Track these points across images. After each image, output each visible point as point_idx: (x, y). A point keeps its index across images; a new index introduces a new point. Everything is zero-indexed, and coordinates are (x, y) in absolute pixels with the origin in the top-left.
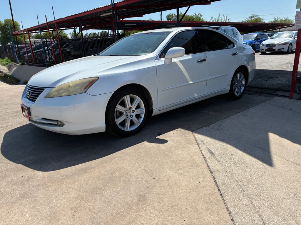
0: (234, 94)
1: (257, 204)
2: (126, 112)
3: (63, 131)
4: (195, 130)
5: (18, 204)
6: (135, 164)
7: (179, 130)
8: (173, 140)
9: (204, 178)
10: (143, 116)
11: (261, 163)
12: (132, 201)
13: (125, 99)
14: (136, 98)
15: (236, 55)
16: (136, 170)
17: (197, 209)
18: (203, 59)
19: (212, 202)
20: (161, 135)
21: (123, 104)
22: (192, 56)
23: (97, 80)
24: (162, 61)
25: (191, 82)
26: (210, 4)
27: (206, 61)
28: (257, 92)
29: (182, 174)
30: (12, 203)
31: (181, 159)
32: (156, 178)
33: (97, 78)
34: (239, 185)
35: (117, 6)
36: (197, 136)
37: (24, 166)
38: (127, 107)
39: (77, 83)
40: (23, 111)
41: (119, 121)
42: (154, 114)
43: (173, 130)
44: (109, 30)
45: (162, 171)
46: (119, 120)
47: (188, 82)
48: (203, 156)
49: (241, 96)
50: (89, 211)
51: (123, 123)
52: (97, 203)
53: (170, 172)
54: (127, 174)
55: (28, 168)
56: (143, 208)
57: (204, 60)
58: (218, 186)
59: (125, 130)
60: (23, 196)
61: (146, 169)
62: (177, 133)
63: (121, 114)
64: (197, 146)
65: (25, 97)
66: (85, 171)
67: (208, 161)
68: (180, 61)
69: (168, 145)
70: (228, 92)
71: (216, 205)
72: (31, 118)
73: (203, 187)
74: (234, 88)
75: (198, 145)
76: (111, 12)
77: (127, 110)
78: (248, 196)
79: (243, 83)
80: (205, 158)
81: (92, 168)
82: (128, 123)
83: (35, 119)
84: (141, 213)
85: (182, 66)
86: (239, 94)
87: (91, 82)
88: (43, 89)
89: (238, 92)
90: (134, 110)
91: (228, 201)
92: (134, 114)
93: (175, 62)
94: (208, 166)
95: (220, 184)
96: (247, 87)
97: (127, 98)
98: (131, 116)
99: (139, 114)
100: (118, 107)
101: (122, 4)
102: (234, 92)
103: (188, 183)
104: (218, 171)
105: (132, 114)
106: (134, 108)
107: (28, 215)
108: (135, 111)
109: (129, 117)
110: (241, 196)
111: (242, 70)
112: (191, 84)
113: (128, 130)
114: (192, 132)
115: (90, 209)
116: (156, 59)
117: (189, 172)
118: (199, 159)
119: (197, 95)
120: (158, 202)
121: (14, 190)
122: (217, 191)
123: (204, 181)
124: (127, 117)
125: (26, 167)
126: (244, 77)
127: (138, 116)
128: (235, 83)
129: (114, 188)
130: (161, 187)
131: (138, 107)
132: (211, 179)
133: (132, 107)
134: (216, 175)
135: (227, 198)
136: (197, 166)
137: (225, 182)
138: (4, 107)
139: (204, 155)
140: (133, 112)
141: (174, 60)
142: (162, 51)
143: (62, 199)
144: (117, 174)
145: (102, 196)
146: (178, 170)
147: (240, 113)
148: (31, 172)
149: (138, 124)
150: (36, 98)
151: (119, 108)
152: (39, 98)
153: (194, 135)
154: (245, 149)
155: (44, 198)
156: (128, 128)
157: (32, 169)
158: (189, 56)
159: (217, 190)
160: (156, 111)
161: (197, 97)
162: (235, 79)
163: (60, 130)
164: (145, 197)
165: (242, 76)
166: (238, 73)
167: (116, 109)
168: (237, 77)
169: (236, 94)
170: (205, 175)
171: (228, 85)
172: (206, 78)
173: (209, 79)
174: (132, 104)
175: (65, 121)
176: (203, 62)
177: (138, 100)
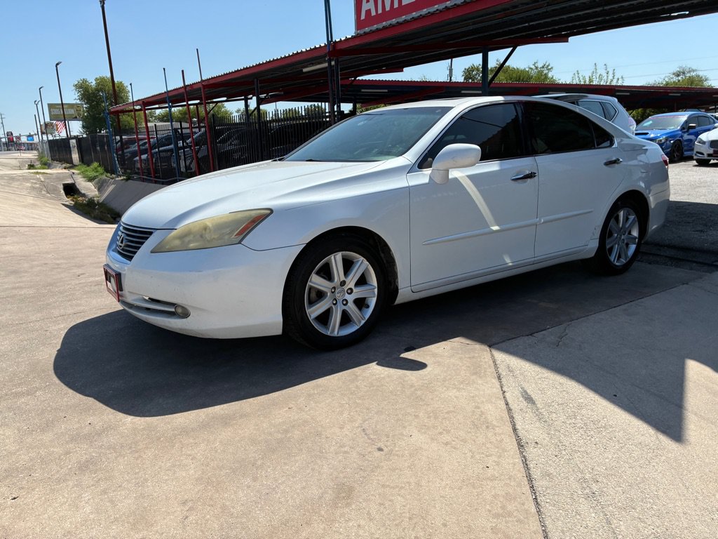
0: (610, 260)
1: (623, 528)
2: (333, 292)
3: (187, 328)
4: (498, 343)
5: (71, 483)
6: (341, 413)
7: (458, 342)
8: (439, 364)
9: (500, 457)
10: (373, 302)
11: (652, 431)
12: (320, 498)
13: (331, 261)
14: (358, 261)
15: (616, 165)
16: (341, 428)
17: (469, 527)
18: (527, 172)
19: (510, 514)
20: (414, 351)
21: (326, 273)
22: (501, 165)
23: (268, 215)
24: (424, 177)
25: (495, 228)
26: (567, 41)
27: (536, 178)
28: (671, 258)
29: (447, 444)
30: (59, 481)
31: (452, 409)
32: (385, 449)
33: (269, 212)
34: (585, 481)
35: (339, 47)
36: (500, 356)
37: (98, 402)
38: (336, 280)
39: (223, 220)
40: (107, 279)
41: (314, 312)
42: (399, 300)
43: (445, 339)
44: (323, 104)
45: (402, 434)
46: (316, 310)
47: (489, 227)
48: (507, 404)
49: (626, 267)
50: (220, 510)
51: (325, 318)
52: (241, 494)
53: (419, 438)
54: (319, 434)
55: (104, 407)
56: (342, 515)
57: (531, 176)
58: (530, 480)
59: (329, 333)
60: (83, 467)
61: (365, 426)
62: (452, 348)
63: (320, 295)
64: (495, 381)
65: (113, 251)
66: (226, 421)
67: (518, 418)
68: (469, 177)
69: (425, 376)
70: (593, 254)
71: (517, 521)
72: (122, 296)
73: (493, 478)
74: (608, 247)
75: (499, 378)
76: (325, 62)
77: (334, 288)
78: (603, 508)
79: (635, 233)
80: (509, 410)
81: (241, 416)
82: (336, 318)
83: (130, 299)
84: (337, 525)
85: (475, 189)
86: (623, 261)
87: (254, 221)
88: (151, 233)
89: (619, 257)
90: (351, 289)
91: (550, 516)
92: (351, 298)
93: (456, 180)
94: (515, 430)
95: (536, 474)
97: (336, 260)
98: (345, 302)
99: (365, 298)
100: (313, 280)
101: (352, 44)
102: (610, 254)
103: (459, 465)
104: (536, 443)
105: (347, 297)
106: (351, 283)
107: (88, 509)
108: (355, 290)
109: (340, 304)
110: (584, 506)
111: (633, 201)
112: (497, 231)
113: (335, 334)
114: (490, 346)
115: (224, 508)
116: (410, 170)
117: (464, 441)
118: (495, 411)
119: (511, 258)
120: (381, 504)
121: (68, 453)
122: (527, 489)
123: (498, 464)
124: (334, 304)
125: (101, 405)
126: (636, 219)
127: (361, 303)
128: (611, 234)
129: (285, 464)
130: (394, 470)
131: (362, 281)
132: (518, 460)
133: (348, 281)
134: (531, 452)
135: (548, 509)
136: (487, 427)
137: (552, 470)
138: (75, 271)
139: (510, 402)
140: (349, 291)
141: (454, 174)
142: (426, 152)
143: (166, 480)
144: (297, 434)
145: (255, 479)
146: (441, 433)
147: (618, 308)
148: (110, 416)
149: (360, 322)
150: (135, 253)
151: (316, 281)
152: (140, 252)
153: (492, 356)
154: (616, 396)
155: (128, 473)
156: (335, 329)
157: (114, 409)
158: (493, 166)
159: (528, 487)
160: (405, 293)
161: (510, 264)
162: (612, 222)
163: (179, 327)
164: (351, 489)
165: (632, 217)
166: (621, 208)
167: (309, 283)
168: (617, 220)
169: (614, 259)
170: (504, 450)
171: (593, 237)
172: (535, 220)
173: (542, 221)
174: (346, 273)
175: (191, 306)
176: (529, 180)
177: (362, 265)
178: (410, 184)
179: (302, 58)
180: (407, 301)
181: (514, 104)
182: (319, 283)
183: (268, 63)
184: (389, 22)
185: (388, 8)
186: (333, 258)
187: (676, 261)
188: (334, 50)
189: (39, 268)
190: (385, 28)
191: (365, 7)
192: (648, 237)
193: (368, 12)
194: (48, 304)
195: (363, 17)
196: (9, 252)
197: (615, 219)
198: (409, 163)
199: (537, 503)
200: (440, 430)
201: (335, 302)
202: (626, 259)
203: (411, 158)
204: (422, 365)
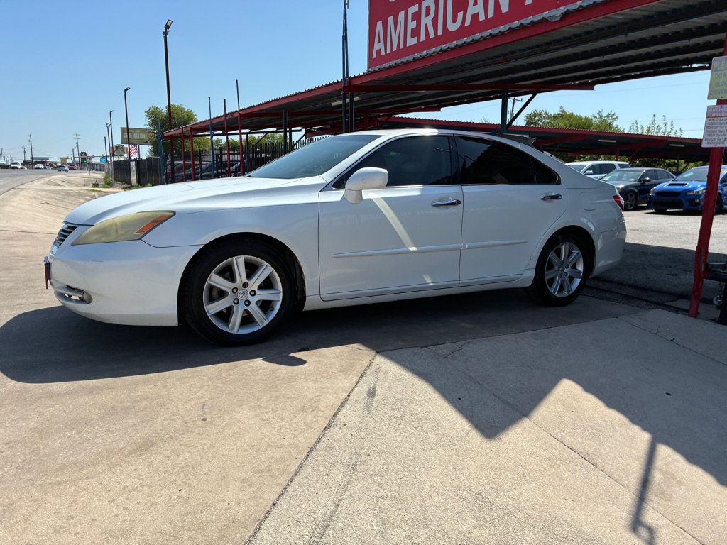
0: (549, 291)
2: (234, 293)
3: (90, 312)
4: (388, 351)
7: (352, 347)
8: (318, 362)
9: (302, 432)
10: (277, 306)
12: (121, 449)
13: (233, 264)
14: (262, 266)
15: (555, 201)
16: (186, 402)
17: (226, 476)
18: (451, 200)
19: (270, 471)
20: (306, 352)
21: (228, 273)
22: (422, 191)
23: (170, 217)
24: (336, 196)
25: (413, 248)
26: (593, 89)
27: (460, 205)
29: (265, 420)
31: (295, 396)
32: (209, 420)
33: (172, 214)
34: (359, 454)
35: (355, 83)
38: (238, 281)
39: (129, 218)
41: (212, 309)
42: (308, 307)
43: (341, 345)
45: (233, 410)
46: (215, 307)
47: (406, 247)
48: (349, 396)
49: (569, 300)
50: (32, 450)
51: (225, 316)
53: (245, 414)
56: (128, 462)
57: (455, 203)
58: (312, 449)
59: (227, 330)
61: (209, 402)
62: (342, 352)
63: (222, 294)
64: (355, 379)
66: (91, 391)
67: (348, 405)
68: (385, 199)
69: (297, 370)
70: (529, 284)
71: (270, 476)
72: (51, 284)
74: (547, 278)
75: (362, 376)
77: (236, 288)
78: (353, 473)
79: (580, 268)
80: (346, 400)
81: (109, 389)
82: (237, 317)
86: (566, 293)
87: (157, 220)
88: (74, 228)
89: (561, 289)
90: (254, 291)
91: (303, 475)
92: (253, 300)
93: (370, 200)
94: (335, 415)
95: (321, 446)
97: (239, 263)
98: (247, 303)
99: (271, 301)
100: (212, 278)
101: (364, 80)
102: (551, 286)
104: (345, 425)
105: (250, 298)
106: (255, 283)
108: (258, 292)
109: (241, 303)
111: (575, 236)
112: (414, 252)
113: (235, 331)
114: (377, 353)
116: (325, 188)
117: (283, 419)
118: (332, 399)
119: (432, 278)
120: (167, 457)
122: (302, 456)
124: (236, 304)
126: (580, 254)
127: (266, 306)
128: (551, 266)
129: (114, 424)
130: (202, 434)
131: (267, 284)
132: (315, 437)
133: (251, 283)
134: (335, 430)
135: (306, 470)
136: (313, 411)
137: (337, 445)
139: (353, 394)
140: (253, 293)
141: (367, 195)
142: (344, 173)
144: (144, 403)
146: (267, 412)
149: (263, 323)
151: (215, 280)
152: (63, 244)
153: (373, 359)
154: (460, 399)
156: (234, 327)
158: (413, 191)
159: (304, 455)
160: (313, 300)
161: (432, 284)
162: (552, 256)
163: (84, 311)
164: (152, 445)
165: (576, 252)
166: (563, 242)
167: (208, 281)
168: (558, 253)
169: (554, 291)
170: (311, 428)
171: (528, 267)
172: (459, 245)
173: (467, 246)
174: (249, 276)
175: (93, 293)
176: (452, 206)
177: (267, 270)
178: (321, 201)
179: (324, 91)
180: (317, 308)
181: (448, 137)
182: (218, 282)
183: (296, 95)
184: (395, 62)
185: (395, 49)
186: (234, 260)
187: (628, 298)
188: (349, 86)
189: (31, 267)
190: (391, 67)
191: (377, 46)
192: (596, 272)
193: (379, 51)
194: (16, 295)
195: (374, 56)
196: (15, 253)
197: (555, 251)
198: (324, 182)
199: (301, 466)
200: (270, 409)
201: (237, 302)
202: (569, 292)
203: (327, 177)
204: (302, 362)
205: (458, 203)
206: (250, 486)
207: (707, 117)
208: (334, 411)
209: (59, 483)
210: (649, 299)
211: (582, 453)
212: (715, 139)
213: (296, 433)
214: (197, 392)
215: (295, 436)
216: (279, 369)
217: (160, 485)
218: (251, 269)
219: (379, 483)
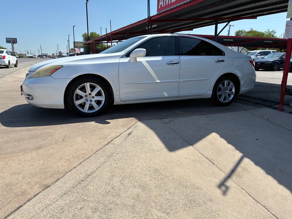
2: (86, 97)
3: (34, 103)
9: (97, 145)
10: (103, 102)
12: (30, 148)
13: (85, 86)
15: (221, 63)
16: (60, 135)
19: (78, 157)
21: (83, 89)
22: (163, 58)
24: (127, 60)
25: (158, 81)
26: (256, 18)
29: (85, 141)
32: (65, 140)
33: (62, 66)
38: (87, 93)
41: (77, 103)
42: (115, 103)
45: (75, 138)
47: (155, 81)
48: (120, 134)
49: (228, 104)
51: (82, 106)
53: (79, 139)
54: (51, 136)
56: (31, 152)
58: (97, 151)
59: (83, 111)
61: (68, 135)
63: (81, 97)
64: (126, 129)
67: (118, 138)
68: (146, 61)
70: (210, 97)
71: (78, 159)
73: (86, 150)
74: (218, 94)
75: (129, 128)
77: (87, 95)
79: (234, 91)
81: (35, 130)
82: (87, 107)
84: (26, 154)
87: (56, 69)
88: (30, 73)
89: (225, 99)
91: (90, 159)
92: (93, 100)
93: (140, 62)
94: (112, 141)
96: (239, 95)
97: (87, 85)
98: (91, 101)
99: (100, 101)
100: (77, 91)
101: (156, 17)
102: (220, 98)
105: (92, 99)
106: (94, 93)
108: (95, 97)
109: (89, 101)
112: (159, 83)
113: (86, 112)
114: (139, 121)
116: (122, 57)
119: (167, 93)
120: (45, 151)
122: (93, 153)
126: (233, 85)
127: (98, 102)
128: (220, 90)
130: (60, 145)
131: (99, 94)
132: (101, 147)
133: (92, 93)
134: (109, 145)
139: (122, 134)
140: (93, 97)
141: (138, 59)
142: (130, 51)
145: (18, 143)
149: (97, 109)
151: (78, 92)
153: (136, 123)
154: (165, 137)
156: (86, 110)
158: (159, 58)
160: (117, 100)
161: (167, 96)
162: (221, 85)
164: (41, 148)
165: (232, 84)
166: (226, 79)
167: (75, 92)
168: (223, 84)
169: (221, 100)
170: (101, 144)
171: (209, 90)
172: (178, 80)
173: (182, 81)
174: (92, 91)
175: (34, 96)
176: (175, 65)
177: (98, 88)
178: (120, 61)
180: (119, 104)
181: (175, 36)
182: (80, 93)
185: (167, 4)
188: (150, 20)
190: (166, 11)
191: (160, 3)
192: (241, 93)
193: (161, 5)
195: (159, 7)
197: (222, 84)
198: (122, 54)
199: (91, 156)
200: (88, 138)
201: (87, 100)
202: (228, 101)
203: (123, 53)
204: (109, 123)
205: (178, 63)
206: (69, 161)
207: (286, 26)
208: (112, 139)
209: (4, 158)
210: (265, 104)
211: (210, 159)
212: (289, 35)
213: (94, 146)
214: (66, 131)
215: (93, 147)
216: (99, 125)
217: (38, 160)
218: (93, 88)
219: (117, 163)
